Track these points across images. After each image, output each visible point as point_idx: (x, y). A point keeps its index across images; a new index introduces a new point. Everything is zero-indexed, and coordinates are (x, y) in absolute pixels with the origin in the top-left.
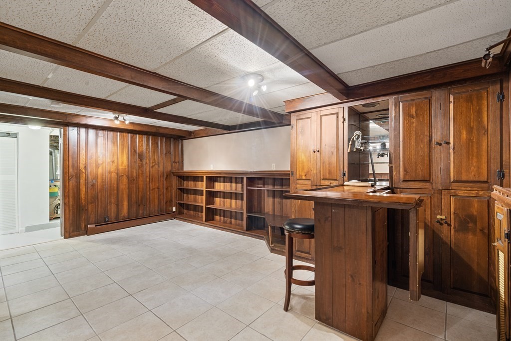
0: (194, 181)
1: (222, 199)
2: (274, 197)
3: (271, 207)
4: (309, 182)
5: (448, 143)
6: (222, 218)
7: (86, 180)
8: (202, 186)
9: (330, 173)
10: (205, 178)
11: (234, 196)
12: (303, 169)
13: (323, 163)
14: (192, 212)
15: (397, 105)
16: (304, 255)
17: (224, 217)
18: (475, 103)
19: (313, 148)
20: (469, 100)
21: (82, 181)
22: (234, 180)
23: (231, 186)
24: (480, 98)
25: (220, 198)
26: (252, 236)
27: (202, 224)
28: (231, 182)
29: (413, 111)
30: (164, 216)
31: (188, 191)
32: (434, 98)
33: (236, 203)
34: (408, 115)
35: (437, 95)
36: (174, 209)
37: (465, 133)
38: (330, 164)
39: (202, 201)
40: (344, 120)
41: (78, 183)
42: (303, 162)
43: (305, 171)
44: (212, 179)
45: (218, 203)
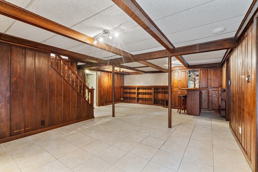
0: (129, 89)
1: (142, 95)
2: (162, 93)
3: (161, 97)
4: (178, 88)
5: (211, 79)
6: (142, 101)
7: (103, 88)
8: (136, 91)
9: (184, 86)
10: (136, 88)
11: (147, 94)
12: (176, 85)
13: (182, 83)
14: (128, 100)
15: (200, 71)
16: (176, 107)
17: (143, 101)
18: (216, 71)
19: (179, 79)
20: (215, 71)
21: (102, 89)
22: (147, 89)
23: (146, 91)
24: (217, 71)
25: (141, 95)
26: (156, 105)
27: (135, 103)
28: (146, 90)
29: (204, 72)
30: (118, 102)
31: (127, 93)
32: (208, 70)
33: (148, 96)
34: (203, 73)
35: (209, 69)
36: (122, 99)
37: (214, 77)
38: (184, 84)
39: (136, 96)
40: (187, 73)
41: (101, 89)
42: (176, 83)
43: (177, 85)
44: (139, 88)
45: (140, 96)
